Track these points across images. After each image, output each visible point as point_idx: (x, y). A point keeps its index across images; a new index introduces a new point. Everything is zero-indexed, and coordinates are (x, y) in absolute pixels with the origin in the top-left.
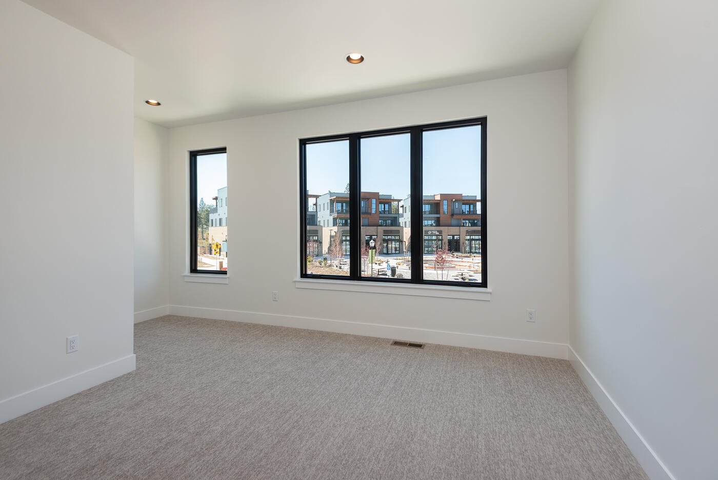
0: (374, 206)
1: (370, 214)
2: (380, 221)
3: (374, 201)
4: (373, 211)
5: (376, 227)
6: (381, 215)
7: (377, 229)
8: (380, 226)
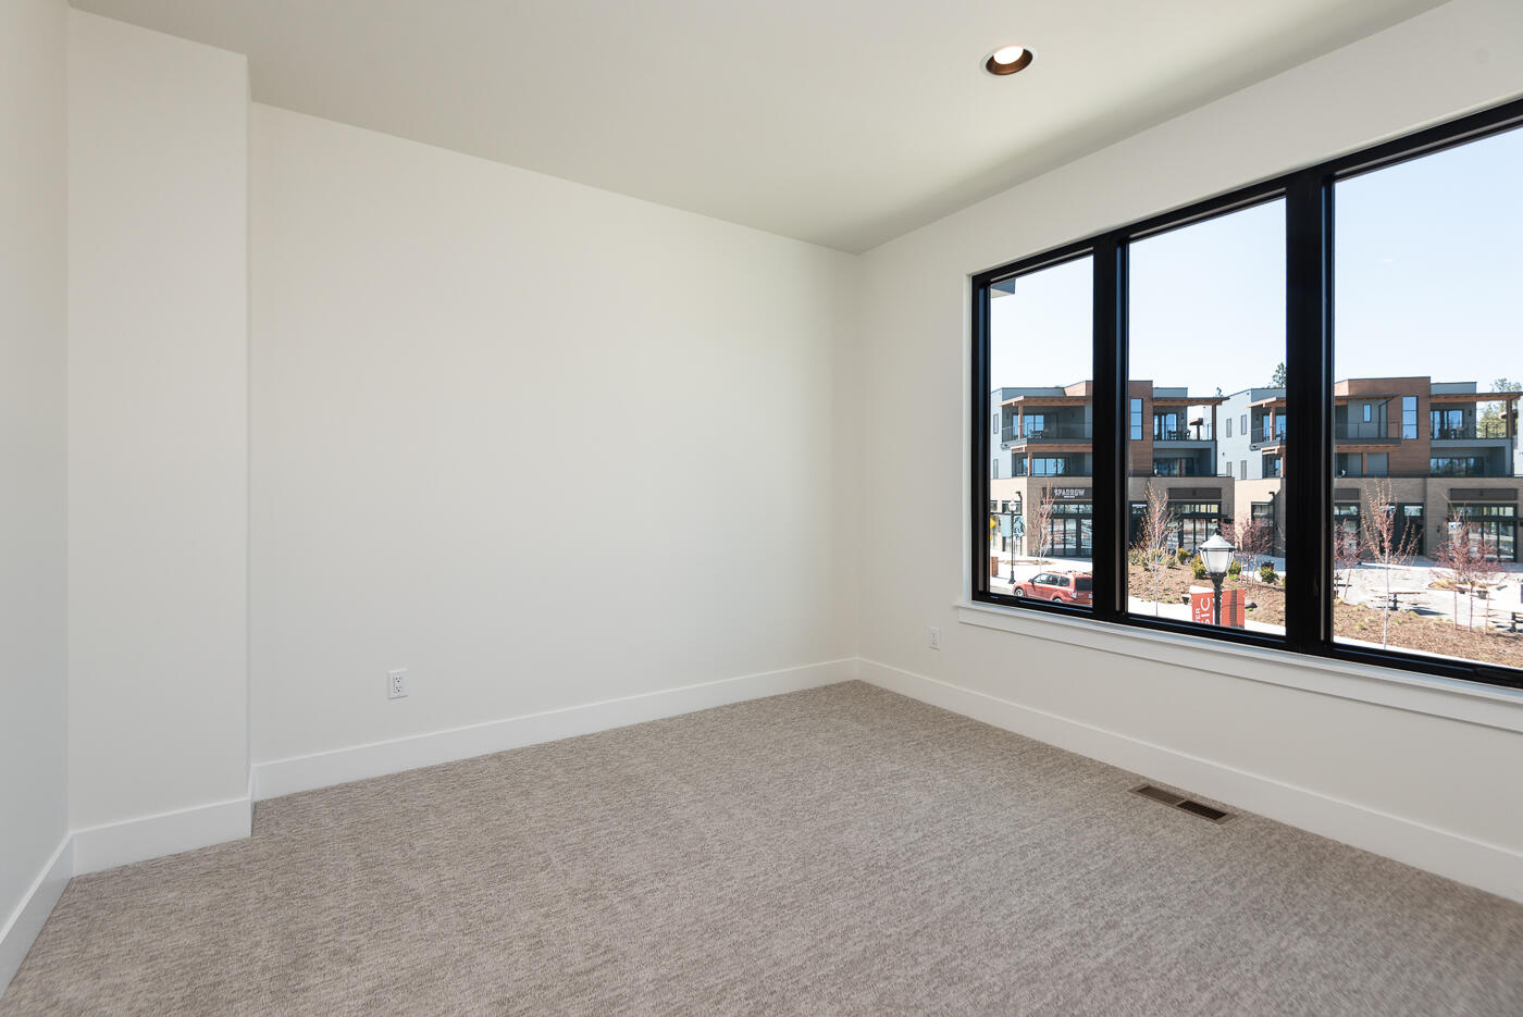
0: (1409, 418)
1: (1398, 440)
2: (1433, 461)
3: (1409, 403)
4: (1409, 432)
5: (1420, 480)
6: (1436, 444)
7: (1425, 485)
8: (1433, 476)
